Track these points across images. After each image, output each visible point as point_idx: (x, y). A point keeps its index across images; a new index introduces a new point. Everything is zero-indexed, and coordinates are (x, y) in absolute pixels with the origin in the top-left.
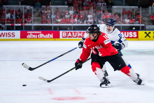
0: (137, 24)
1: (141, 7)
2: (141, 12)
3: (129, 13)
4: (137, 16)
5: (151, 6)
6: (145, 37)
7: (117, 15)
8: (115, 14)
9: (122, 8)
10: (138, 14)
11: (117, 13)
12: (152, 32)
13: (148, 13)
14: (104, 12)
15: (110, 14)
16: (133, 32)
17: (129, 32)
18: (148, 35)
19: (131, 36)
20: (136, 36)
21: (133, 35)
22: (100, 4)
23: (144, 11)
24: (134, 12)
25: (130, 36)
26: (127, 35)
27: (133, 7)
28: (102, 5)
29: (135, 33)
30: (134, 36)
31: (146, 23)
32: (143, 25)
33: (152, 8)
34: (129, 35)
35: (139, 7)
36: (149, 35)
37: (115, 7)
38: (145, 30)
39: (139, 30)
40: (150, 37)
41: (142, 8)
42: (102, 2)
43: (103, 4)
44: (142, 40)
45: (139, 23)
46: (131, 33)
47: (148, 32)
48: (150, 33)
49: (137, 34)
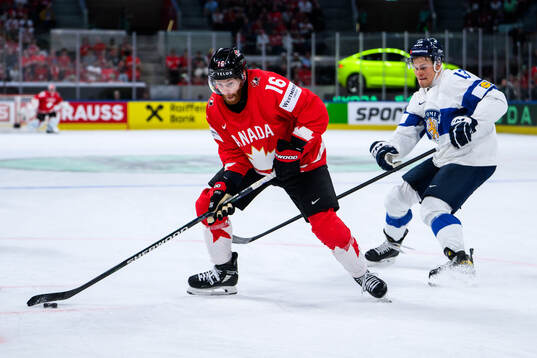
0: (123, 80)
1: (134, 35)
2: (134, 48)
3: (100, 50)
4: (125, 58)
5: (165, 29)
6: (149, 119)
7: (64, 57)
8: (58, 54)
9: (81, 35)
10: (128, 53)
11: (64, 50)
12: (167, 105)
13: (155, 49)
14: (25, 46)
15: (44, 53)
16: (112, 105)
17: (101, 105)
18: (155, 113)
19: (107, 117)
20: (120, 116)
21: (113, 114)
22: (15, 22)
23: (143, 45)
24: (115, 47)
25: (104, 118)
26: (93, 113)
27: (112, 33)
28: (20, 26)
29: (117, 108)
30: (115, 118)
31: (152, 78)
32: (142, 85)
33: (166, 36)
34: (101, 114)
35: (130, 33)
36: (160, 113)
37: (58, 32)
38: (149, 99)
39: (130, 98)
40: (160, 119)
41: (138, 34)
42: (18, 18)
43: (22, 22)
44: (139, 127)
45: (130, 80)
46: (106, 108)
47: (155, 105)
48: (161, 107)
49: (125, 111)
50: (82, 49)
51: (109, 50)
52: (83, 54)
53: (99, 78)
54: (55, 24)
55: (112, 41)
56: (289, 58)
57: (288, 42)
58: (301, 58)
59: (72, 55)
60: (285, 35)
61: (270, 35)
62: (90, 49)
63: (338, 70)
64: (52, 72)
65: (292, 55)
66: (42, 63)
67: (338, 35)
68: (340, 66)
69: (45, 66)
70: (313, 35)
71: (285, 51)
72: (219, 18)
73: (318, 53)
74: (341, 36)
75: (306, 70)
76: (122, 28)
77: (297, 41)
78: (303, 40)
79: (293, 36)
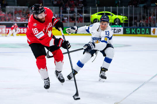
50: (15, 12)
51: (23, 12)
52: (15, 13)
53: (20, 20)
54: (7, 5)
55: (24, 10)
56: (76, 14)
57: (76, 10)
58: (80, 14)
59: (12, 14)
60: (75, 8)
61: (71, 8)
62: (17, 12)
63: (91, 18)
64: (6, 19)
65: (77, 13)
66: (3, 16)
67: (91, 8)
68: (91, 17)
69: (4, 17)
70: (83, 8)
71: (75, 12)
72: (55, 3)
73: (85, 13)
74: (92, 8)
75: (81, 18)
76: (27, 6)
77: (78, 9)
78: (80, 9)
79: (77, 8)
